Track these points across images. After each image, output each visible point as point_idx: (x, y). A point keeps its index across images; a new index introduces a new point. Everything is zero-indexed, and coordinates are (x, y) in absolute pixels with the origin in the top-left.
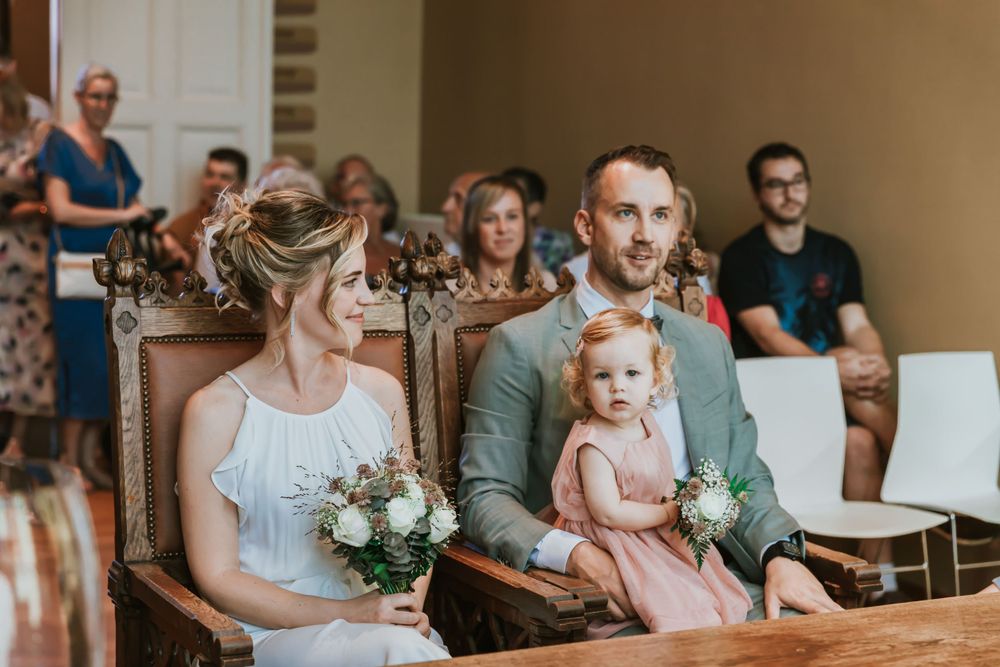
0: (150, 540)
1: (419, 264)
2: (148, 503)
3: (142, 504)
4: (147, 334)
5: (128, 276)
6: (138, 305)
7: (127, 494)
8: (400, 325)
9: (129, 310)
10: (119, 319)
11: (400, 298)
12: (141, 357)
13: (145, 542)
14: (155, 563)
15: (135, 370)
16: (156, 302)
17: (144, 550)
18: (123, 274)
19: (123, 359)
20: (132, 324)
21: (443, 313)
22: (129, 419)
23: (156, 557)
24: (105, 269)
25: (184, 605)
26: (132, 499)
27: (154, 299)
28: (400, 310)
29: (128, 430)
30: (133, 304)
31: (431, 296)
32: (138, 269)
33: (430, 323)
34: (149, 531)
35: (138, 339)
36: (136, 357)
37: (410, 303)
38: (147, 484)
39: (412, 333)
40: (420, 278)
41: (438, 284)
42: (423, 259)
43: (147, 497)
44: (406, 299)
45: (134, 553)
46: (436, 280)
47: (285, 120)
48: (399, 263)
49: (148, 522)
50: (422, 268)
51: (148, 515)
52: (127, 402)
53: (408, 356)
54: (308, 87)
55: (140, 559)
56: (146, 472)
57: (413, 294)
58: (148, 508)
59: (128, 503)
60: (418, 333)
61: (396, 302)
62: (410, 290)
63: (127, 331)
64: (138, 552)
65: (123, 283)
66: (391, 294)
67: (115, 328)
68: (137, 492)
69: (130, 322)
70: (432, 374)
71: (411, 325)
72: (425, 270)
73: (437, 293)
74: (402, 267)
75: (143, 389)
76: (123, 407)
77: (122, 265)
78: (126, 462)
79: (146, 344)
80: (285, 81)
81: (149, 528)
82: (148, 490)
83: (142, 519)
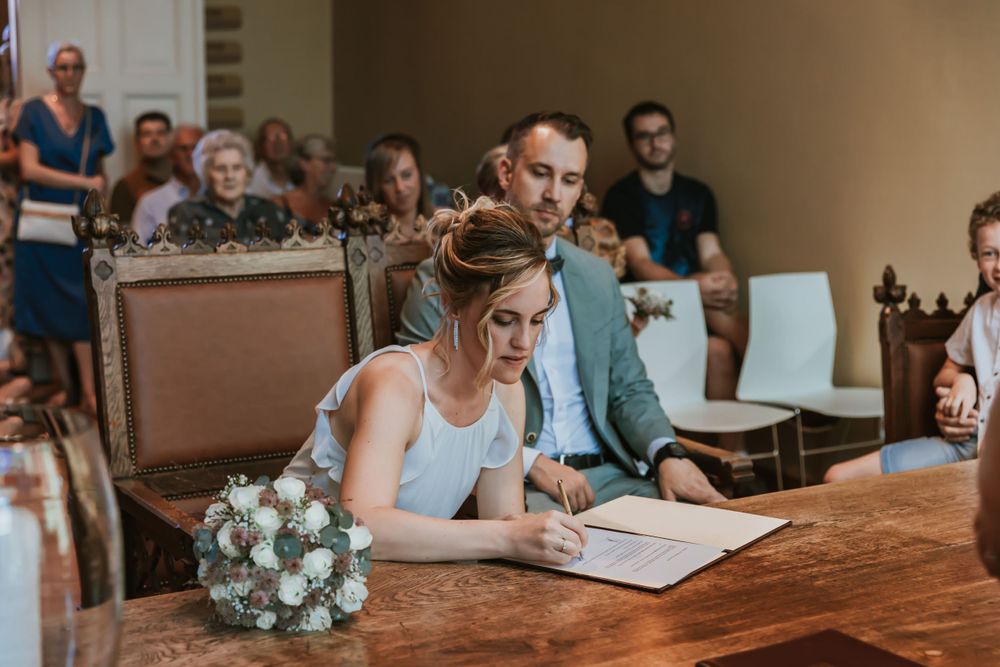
0: (132, 459)
1: (355, 213)
2: (129, 427)
3: (123, 428)
4: (122, 280)
5: (103, 229)
6: (113, 255)
7: (110, 420)
8: (340, 266)
9: (106, 260)
10: (97, 268)
11: (339, 243)
12: (118, 301)
13: (127, 461)
14: (138, 479)
15: (113, 312)
16: (129, 252)
17: (126, 468)
18: (99, 227)
19: (101, 302)
20: (109, 271)
21: (373, 254)
22: (109, 355)
23: (138, 474)
24: (83, 224)
25: (167, 516)
26: (114, 424)
27: (126, 250)
28: (340, 253)
29: (109, 365)
30: (108, 255)
31: (365, 239)
32: (112, 223)
33: (366, 264)
34: (130, 452)
35: (114, 285)
36: (113, 300)
37: (348, 246)
38: (127, 411)
39: (351, 272)
40: (356, 225)
41: (370, 230)
42: (358, 209)
43: (128, 421)
44: (344, 243)
45: (118, 471)
46: (368, 226)
47: (217, 87)
48: (337, 213)
49: (130, 443)
50: (359, 216)
51: (129, 437)
52: (106, 340)
53: (348, 293)
54: (235, 58)
55: (124, 475)
56: (126, 400)
57: (351, 239)
58: (129, 432)
59: (111, 427)
60: (356, 273)
61: (336, 247)
62: (348, 236)
63: (105, 278)
64: (121, 468)
65: (100, 236)
66: (331, 239)
67: (94, 276)
68: (119, 418)
69: (107, 270)
70: (369, 308)
71: (350, 265)
72: (361, 218)
73: (369, 238)
74: (340, 216)
75: (120, 329)
76: (104, 345)
77: (98, 220)
78: (108, 392)
79: (122, 290)
80: (216, 53)
81: (130, 448)
82: (128, 416)
83: (124, 441)
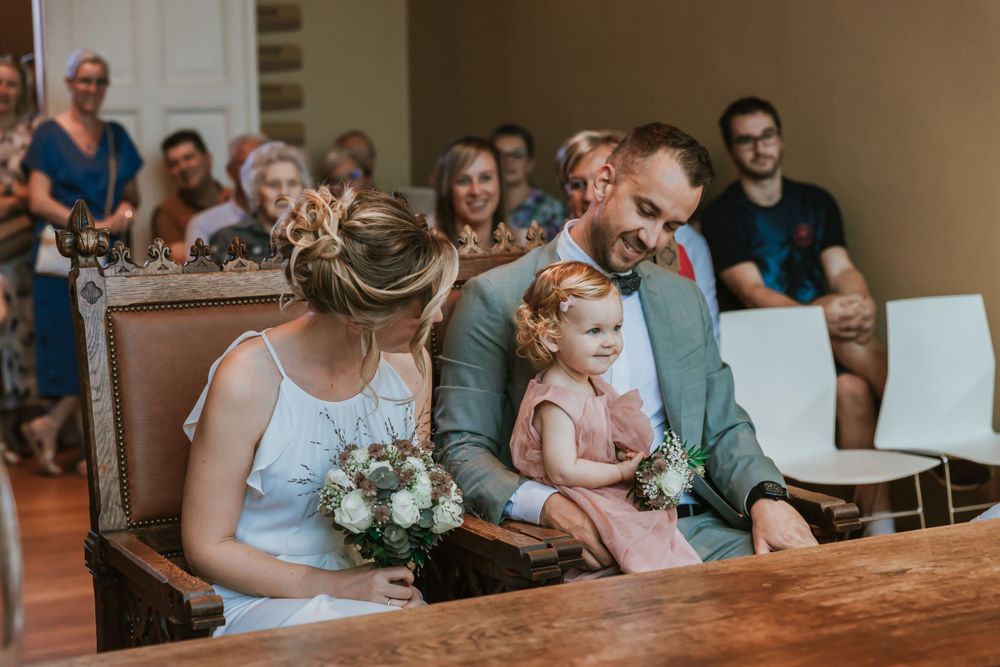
0: (125, 509)
2: (121, 472)
3: (115, 473)
4: (112, 303)
5: (90, 246)
6: (102, 275)
7: (99, 464)
9: (93, 280)
10: (84, 289)
12: (108, 327)
13: (119, 512)
14: (131, 532)
15: (102, 341)
16: (120, 271)
17: (119, 520)
18: (85, 243)
19: (89, 329)
20: (97, 294)
22: (98, 389)
23: (131, 525)
24: (68, 240)
25: (156, 570)
26: (105, 468)
27: (118, 269)
29: (97, 400)
30: (97, 275)
32: (101, 239)
34: (123, 501)
35: (104, 308)
36: (102, 327)
38: (119, 453)
43: (120, 466)
45: (109, 522)
47: (272, 99)
49: (122, 490)
51: (122, 484)
52: (95, 373)
54: (294, 64)
55: (115, 528)
56: (118, 441)
58: (121, 478)
59: (100, 473)
63: (92, 301)
64: (113, 521)
65: (86, 253)
67: (81, 299)
68: (109, 462)
69: (95, 292)
75: (110, 359)
76: (92, 377)
77: (84, 235)
78: (96, 432)
79: (113, 314)
80: (270, 59)
81: (123, 497)
82: (120, 459)
83: (116, 489)
